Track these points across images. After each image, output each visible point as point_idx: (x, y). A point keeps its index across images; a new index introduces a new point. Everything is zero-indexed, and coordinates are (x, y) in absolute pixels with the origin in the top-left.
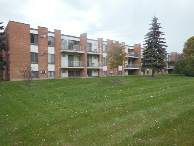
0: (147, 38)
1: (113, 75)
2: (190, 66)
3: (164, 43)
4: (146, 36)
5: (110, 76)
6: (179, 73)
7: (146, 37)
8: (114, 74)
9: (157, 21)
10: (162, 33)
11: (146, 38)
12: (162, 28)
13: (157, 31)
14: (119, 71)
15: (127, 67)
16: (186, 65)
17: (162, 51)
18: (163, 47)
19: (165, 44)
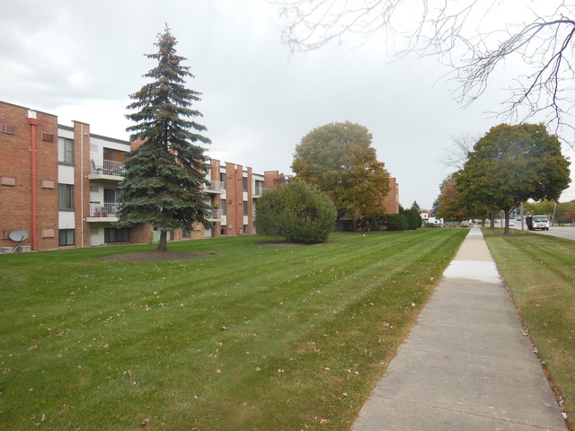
0: (139, 104)
1: (26, 249)
2: (295, 210)
3: (200, 128)
4: (136, 97)
5: (10, 250)
6: (267, 234)
7: (137, 101)
8: (31, 241)
9: (174, 47)
10: (192, 92)
11: (134, 106)
12: (190, 75)
13: (174, 82)
14: (61, 230)
15: (97, 215)
16: (284, 207)
17: (194, 158)
18: (198, 144)
19: (203, 133)
